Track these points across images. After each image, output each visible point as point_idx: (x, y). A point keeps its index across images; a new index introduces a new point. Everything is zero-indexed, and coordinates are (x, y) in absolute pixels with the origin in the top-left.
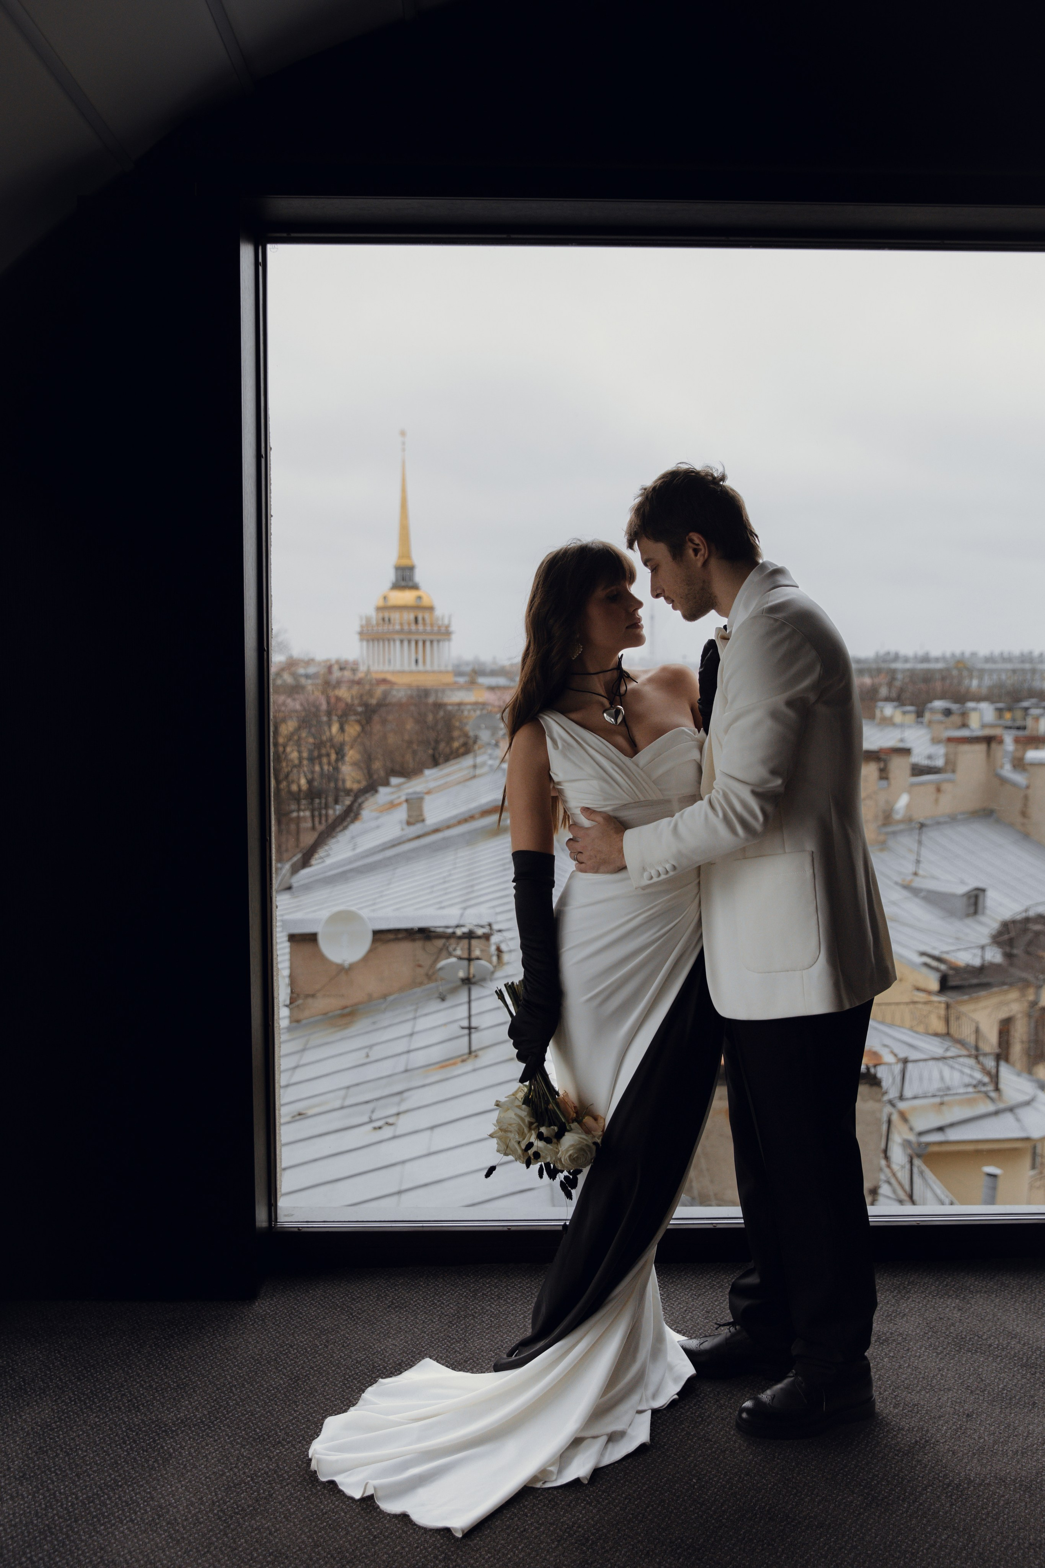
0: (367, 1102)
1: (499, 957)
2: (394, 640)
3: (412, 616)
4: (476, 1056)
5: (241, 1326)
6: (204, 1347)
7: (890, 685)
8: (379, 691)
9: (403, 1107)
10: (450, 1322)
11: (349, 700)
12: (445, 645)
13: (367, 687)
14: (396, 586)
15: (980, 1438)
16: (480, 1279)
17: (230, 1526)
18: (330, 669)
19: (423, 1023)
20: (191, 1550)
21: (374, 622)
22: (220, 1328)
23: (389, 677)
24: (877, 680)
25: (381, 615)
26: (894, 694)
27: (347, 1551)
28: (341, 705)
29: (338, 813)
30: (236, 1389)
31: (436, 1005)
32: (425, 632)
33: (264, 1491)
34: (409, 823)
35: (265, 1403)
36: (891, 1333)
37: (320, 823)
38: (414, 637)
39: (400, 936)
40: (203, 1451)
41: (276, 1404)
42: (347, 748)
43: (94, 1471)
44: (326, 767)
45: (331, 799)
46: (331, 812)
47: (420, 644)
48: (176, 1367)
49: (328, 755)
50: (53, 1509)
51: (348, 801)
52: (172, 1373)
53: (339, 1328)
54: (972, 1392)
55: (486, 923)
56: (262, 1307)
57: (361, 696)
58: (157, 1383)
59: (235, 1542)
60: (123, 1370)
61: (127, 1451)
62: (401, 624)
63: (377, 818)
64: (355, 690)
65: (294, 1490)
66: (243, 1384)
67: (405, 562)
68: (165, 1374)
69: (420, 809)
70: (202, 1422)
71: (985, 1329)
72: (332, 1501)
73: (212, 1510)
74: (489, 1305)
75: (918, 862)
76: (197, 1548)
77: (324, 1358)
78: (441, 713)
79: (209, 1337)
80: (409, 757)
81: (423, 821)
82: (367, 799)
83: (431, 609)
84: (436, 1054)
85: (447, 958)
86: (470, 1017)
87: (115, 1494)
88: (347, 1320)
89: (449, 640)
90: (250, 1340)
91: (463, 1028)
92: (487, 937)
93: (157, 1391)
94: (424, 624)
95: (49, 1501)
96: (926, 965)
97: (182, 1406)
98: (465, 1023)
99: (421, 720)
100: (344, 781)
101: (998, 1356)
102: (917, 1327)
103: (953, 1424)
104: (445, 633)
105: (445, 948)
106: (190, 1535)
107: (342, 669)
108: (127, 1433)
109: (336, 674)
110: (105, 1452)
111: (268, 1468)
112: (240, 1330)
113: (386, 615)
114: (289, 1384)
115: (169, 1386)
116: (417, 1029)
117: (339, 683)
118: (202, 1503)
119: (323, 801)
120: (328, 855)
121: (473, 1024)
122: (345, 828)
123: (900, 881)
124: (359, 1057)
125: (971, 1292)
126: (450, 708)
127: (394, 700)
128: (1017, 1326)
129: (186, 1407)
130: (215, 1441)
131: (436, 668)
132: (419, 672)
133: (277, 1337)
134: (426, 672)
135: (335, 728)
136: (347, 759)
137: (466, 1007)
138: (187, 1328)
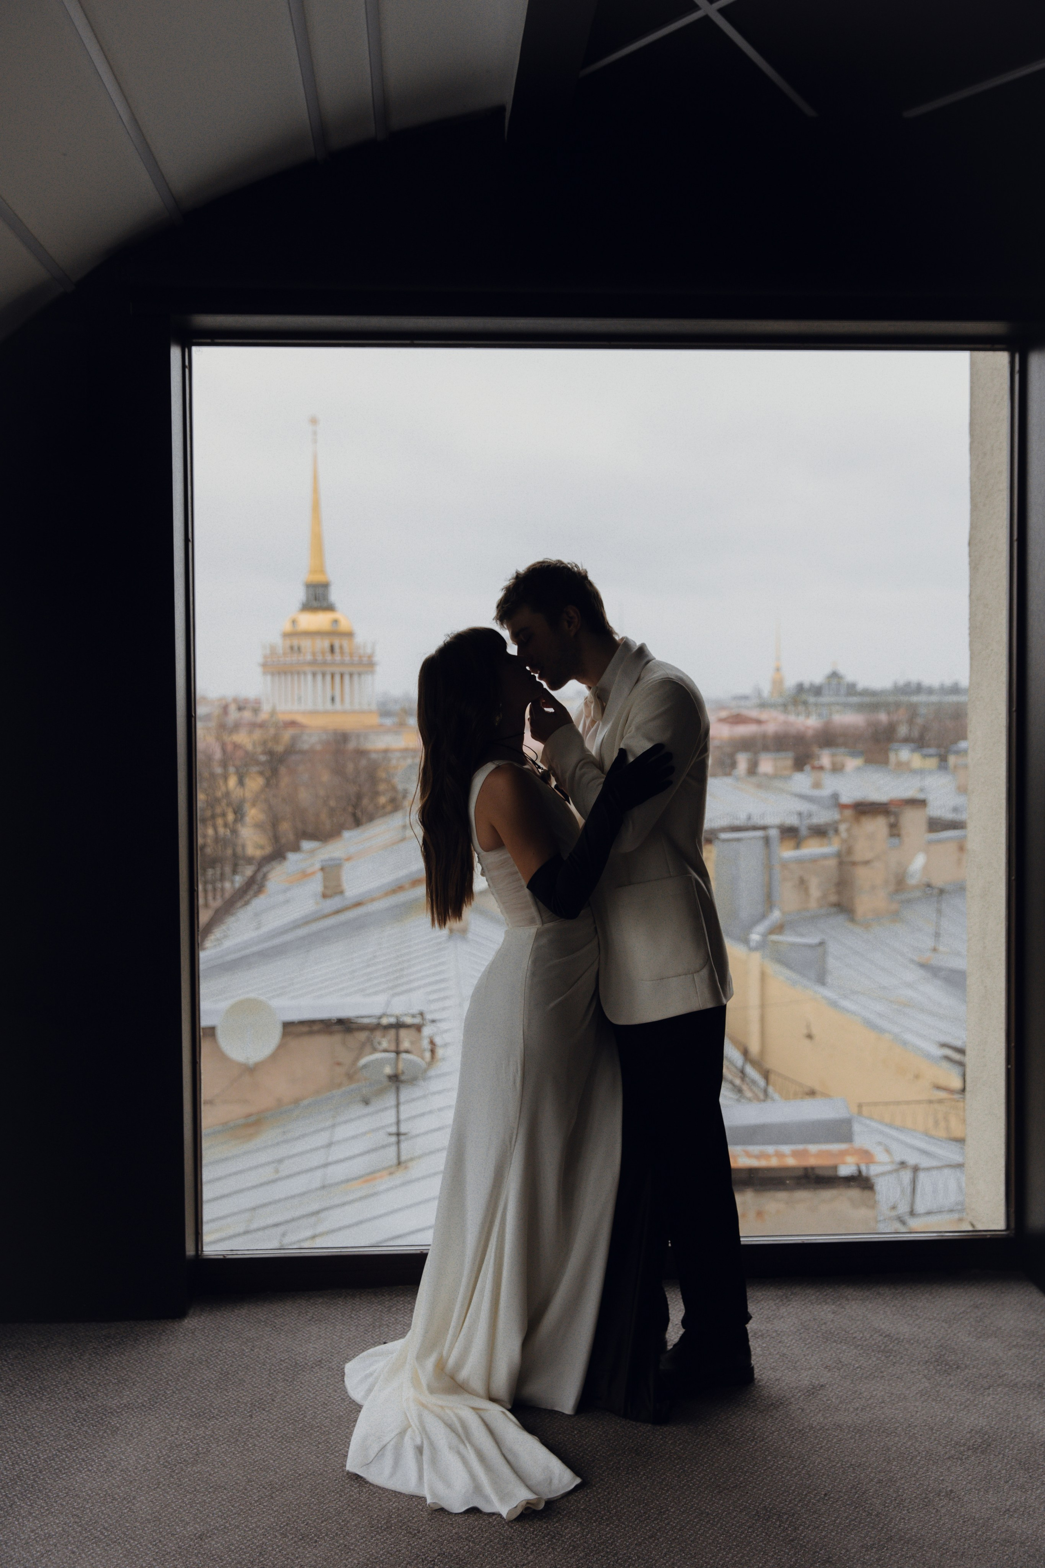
0: (276, 1225)
1: (433, 1052)
2: (305, 673)
3: (326, 644)
4: (406, 1168)
5: (173, 1337)
6: (140, 1354)
7: (911, 722)
8: (287, 735)
9: (320, 1229)
10: (366, 1330)
11: (250, 747)
12: (367, 679)
13: (272, 731)
14: (307, 607)
15: (828, 1400)
16: (395, 1297)
17: (175, 1471)
18: (225, 709)
19: (342, 1132)
20: (142, 1487)
21: (280, 651)
22: (154, 1339)
23: (300, 719)
24: (895, 718)
25: (288, 642)
26: (916, 734)
27: (276, 1484)
28: (240, 753)
29: (237, 885)
30: (172, 1383)
31: (359, 1110)
32: (343, 663)
33: (203, 1448)
34: (325, 896)
35: (199, 1391)
36: (768, 1330)
37: (214, 898)
38: (329, 669)
39: (315, 1028)
40: (146, 1425)
41: (209, 1392)
42: (247, 806)
43: (51, 1441)
44: (221, 830)
45: (228, 869)
46: (227, 885)
47: (337, 678)
48: (116, 1368)
49: (224, 815)
50: (19, 1465)
51: (249, 871)
52: (112, 1372)
53: (263, 1336)
54: (829, 1370)
55: (418, 1012)
56: (191, 1323)
57: (265, 743)
58: (100, 1380)
59: (180, 1481)
60: (68, 1372)
61: (78, 1426)
62: (314, 654)
63: (285, 891)
64: (257, 734)
65: (229, 1447)
66: (178, 1379)
67: (318, 578)
68: (106, 1374)
69: (338, 878)
70: (143, 1405)
71: (853, 1327)
72: (262, 1453)
73: (158, 1462)
74: (403, 1317)
75: (937, 935)
76: (148, 1486)
77: (251, 1358)
78: (363, 762)
79: (143, 1346)
80: (324, 816)
81: (342, 893)
82: (273, 869)
83: (350, 635)
84: (358, 1166)
85: (371, 1053)
86: (398, 1123)
87: (72, 1454)
88: (270, 1331)
89: (372, 672)
90: (182, 1347)
91: (390, 1134)
92: (418, 1028)
93: (100, 1385)
94: (342, 653)
95: (14, 1460)
96: (947, 1058)
97: (124, 1395)
98: (393, 1129)
99: (339, 771)
100: (244, 847)
101: (859, 1345)
102: (792, 1326)
103: (807, 1392)
104: (367, 665)
105: (369, 1040)
106: (141, 1478)
107: (240, 709)
108: (77, 1415)
109: (233, 715)
110: (58, 1427)
111: (205, 1434)
112: (172, 1340)
113: (295, 642)
114: (220, 1378)
115: (111, 1381)
116: (335, 1139)
117: (236, 727)
118: (149, 1458)
119: (218, 872)
120: (226, 937)
121: (403, 1129)
122: (247, 903)
123: (916, 958)
124: (267, 1173)
125: (847, 1300)
126: (374, 756)
127: (306, 747)
128: (883, 1323)
129: (128, 1396)
130: (157, 1418)
131: (357, 707)
132: (336, 712)
133: (206, 1345)
134: (345, 712)
135: (232, 782)
136: (248, 819)
137: (393, 1112)
138: (122, 1340)
